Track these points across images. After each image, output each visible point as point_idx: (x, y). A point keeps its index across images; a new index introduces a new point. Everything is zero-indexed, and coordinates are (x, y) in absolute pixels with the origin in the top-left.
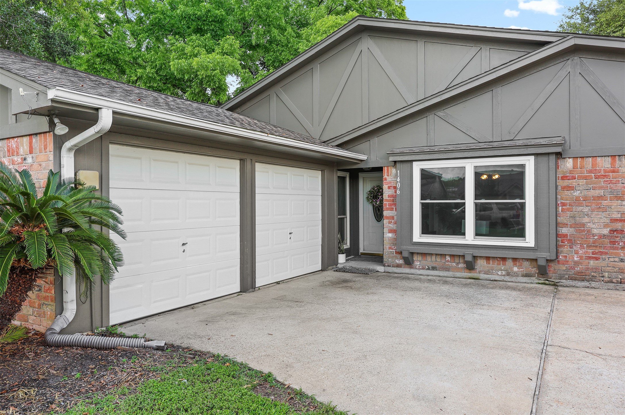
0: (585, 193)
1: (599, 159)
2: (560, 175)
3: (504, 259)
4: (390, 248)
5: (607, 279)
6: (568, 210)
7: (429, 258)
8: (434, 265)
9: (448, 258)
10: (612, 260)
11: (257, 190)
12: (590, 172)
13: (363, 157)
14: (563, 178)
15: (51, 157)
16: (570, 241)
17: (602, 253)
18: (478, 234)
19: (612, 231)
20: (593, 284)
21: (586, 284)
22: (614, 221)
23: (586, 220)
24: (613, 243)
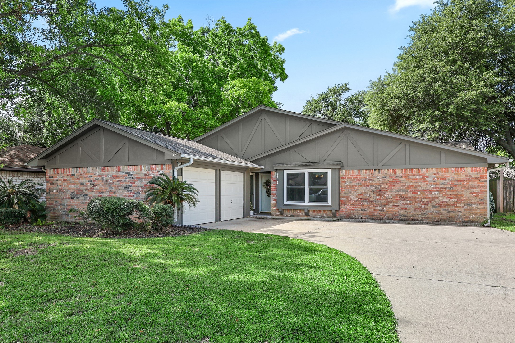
0: (350, 184)
1: (354, 171)
2: (340, 177)
3: (320, 211)
4: (274, 208)
5: (357, 218)
6: (344, 190)
7: (290, 211)
8: (293, 214)
9: (298, 211)
10: (358, 210)
11: (221, 182)
12: (351, 176)
13: (263, 167)
14: (342, 178)
15: (171, 172)
16: (344, 203)
17: (355, 208)
18: (310, 200)
19: (359, 199)
20: (352, 220)
21: (350, 220)
22: (359, 195)
23: (350, 195)
24: (359, 203)
